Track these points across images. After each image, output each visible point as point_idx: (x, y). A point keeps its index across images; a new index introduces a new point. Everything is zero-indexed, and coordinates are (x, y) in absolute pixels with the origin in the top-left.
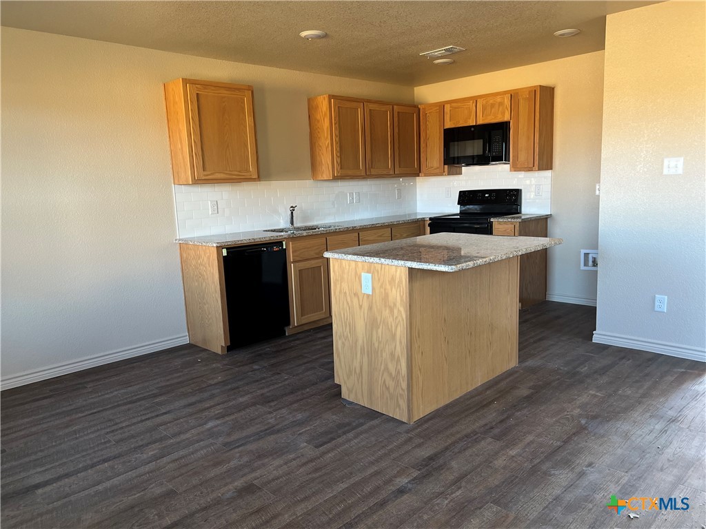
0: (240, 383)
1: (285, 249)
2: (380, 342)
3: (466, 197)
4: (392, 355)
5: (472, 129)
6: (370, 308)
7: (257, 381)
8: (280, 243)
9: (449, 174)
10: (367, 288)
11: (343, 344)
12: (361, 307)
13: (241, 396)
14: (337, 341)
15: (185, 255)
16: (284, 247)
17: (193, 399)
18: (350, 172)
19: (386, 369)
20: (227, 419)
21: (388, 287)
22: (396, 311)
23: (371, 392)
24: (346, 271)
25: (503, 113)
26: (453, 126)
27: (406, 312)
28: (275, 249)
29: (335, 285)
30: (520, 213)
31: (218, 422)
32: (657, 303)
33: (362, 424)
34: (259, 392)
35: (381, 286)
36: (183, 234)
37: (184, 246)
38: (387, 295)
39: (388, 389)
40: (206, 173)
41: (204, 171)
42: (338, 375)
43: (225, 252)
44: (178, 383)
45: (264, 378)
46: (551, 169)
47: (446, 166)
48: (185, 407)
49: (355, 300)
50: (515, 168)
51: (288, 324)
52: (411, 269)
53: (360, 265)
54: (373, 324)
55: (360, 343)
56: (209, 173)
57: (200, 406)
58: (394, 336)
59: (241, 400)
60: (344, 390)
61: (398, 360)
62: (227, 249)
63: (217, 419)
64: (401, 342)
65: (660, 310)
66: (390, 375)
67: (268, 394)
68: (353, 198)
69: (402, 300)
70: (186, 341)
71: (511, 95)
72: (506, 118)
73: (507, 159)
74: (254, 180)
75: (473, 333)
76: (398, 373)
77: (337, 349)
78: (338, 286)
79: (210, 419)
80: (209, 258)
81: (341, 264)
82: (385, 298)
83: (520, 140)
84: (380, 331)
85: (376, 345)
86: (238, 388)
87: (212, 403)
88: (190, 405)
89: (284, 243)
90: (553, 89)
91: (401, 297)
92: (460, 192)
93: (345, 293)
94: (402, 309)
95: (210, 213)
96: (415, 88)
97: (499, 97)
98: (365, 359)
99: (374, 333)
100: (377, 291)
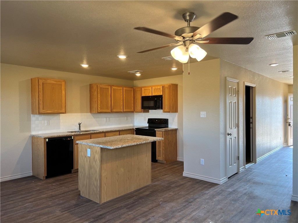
0: (45, 190)
1: (73, 139)
2: (92, 174)
3: (150, 121)
4: (96, 179)
5: (150, 97)
6: (90, 161)
7: (52, 189)
8: (70, 137)
9: (144, 112)
10: (89, 154)
11: (81, 175)
12: (87, 161)
13: (43, 195)
14: (80, 174)
15: (33, 141)
16: (72, 138)
17: (24, 196)
18: (104, 111)
19: (94, 184)
20: (34, 203)
21: (95, 154)
22: (97, 162)
23: (89, 193)
24: (83, 148)
25: (160, 92)
26: (145, 96)
27: (100, 162)
28: (69, 139)
29: (80, 153)
30: (168, 127)
31: (30, 204)
32: (201, 162)
33: (83, 204)
34: (50, 193)
35: (93, 154)
36: (34, 133)
37: (33, 137)
38: (94, 157)
39: (94, 191)
40: (43, 111)
41: (43, 110)
42: (79, 187)
43: (47, 140)
44: (21, 190)
45: (55, 189)
46: (177, 112)
47: (143, 110)
48: (20, 198)
49: (85, 159)
50: (164, 112)
51: (73, 168)
52: (102, 148)
53: (87, 146)
54: (90, 167)
55: (86, 174)
56: (45, 110)
57: (26, 198)
58: (96, 171)
59: (42, 196)
60: (81, 192)
61: (97, 181)
62: (48, 139)
63: (30, 203)
64: (98, 174)
65: (202, 164)
66: (95, 186)
67: (54, 194)
68: (107, 120)
69: (99, 159)
70: (31, 174)
71: (163, 86)
72: (161, 94)
73: (162, 108)
74: (64, 113)
75: (130, 171)
76: (97, 185)
77: (80, 177)
78: (81, 153)
79: (28, 203)
80: (41, 142)
81: (82, 145)
82: (94, 158)
83: (166, 102)
84: (92, 170)
85: (91, 175)
86: (43, 192)
87: (31, 197)
88: (22, 198)
89: (73, 137)
90: (177, 85)
91: (99, 158)
92: (148, 119)
93: (83, 156)
94: (99, 162)
95: (46, 125)
96: (134, 81)
97: (159, 87)
98: (88, 180)
99: (91, 171)
100: (92, 155)
